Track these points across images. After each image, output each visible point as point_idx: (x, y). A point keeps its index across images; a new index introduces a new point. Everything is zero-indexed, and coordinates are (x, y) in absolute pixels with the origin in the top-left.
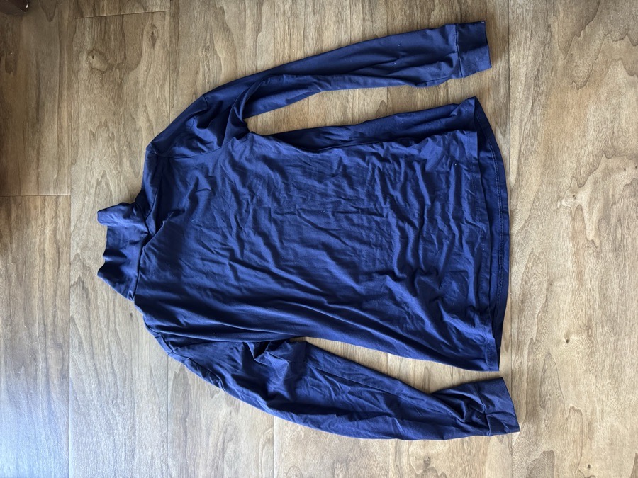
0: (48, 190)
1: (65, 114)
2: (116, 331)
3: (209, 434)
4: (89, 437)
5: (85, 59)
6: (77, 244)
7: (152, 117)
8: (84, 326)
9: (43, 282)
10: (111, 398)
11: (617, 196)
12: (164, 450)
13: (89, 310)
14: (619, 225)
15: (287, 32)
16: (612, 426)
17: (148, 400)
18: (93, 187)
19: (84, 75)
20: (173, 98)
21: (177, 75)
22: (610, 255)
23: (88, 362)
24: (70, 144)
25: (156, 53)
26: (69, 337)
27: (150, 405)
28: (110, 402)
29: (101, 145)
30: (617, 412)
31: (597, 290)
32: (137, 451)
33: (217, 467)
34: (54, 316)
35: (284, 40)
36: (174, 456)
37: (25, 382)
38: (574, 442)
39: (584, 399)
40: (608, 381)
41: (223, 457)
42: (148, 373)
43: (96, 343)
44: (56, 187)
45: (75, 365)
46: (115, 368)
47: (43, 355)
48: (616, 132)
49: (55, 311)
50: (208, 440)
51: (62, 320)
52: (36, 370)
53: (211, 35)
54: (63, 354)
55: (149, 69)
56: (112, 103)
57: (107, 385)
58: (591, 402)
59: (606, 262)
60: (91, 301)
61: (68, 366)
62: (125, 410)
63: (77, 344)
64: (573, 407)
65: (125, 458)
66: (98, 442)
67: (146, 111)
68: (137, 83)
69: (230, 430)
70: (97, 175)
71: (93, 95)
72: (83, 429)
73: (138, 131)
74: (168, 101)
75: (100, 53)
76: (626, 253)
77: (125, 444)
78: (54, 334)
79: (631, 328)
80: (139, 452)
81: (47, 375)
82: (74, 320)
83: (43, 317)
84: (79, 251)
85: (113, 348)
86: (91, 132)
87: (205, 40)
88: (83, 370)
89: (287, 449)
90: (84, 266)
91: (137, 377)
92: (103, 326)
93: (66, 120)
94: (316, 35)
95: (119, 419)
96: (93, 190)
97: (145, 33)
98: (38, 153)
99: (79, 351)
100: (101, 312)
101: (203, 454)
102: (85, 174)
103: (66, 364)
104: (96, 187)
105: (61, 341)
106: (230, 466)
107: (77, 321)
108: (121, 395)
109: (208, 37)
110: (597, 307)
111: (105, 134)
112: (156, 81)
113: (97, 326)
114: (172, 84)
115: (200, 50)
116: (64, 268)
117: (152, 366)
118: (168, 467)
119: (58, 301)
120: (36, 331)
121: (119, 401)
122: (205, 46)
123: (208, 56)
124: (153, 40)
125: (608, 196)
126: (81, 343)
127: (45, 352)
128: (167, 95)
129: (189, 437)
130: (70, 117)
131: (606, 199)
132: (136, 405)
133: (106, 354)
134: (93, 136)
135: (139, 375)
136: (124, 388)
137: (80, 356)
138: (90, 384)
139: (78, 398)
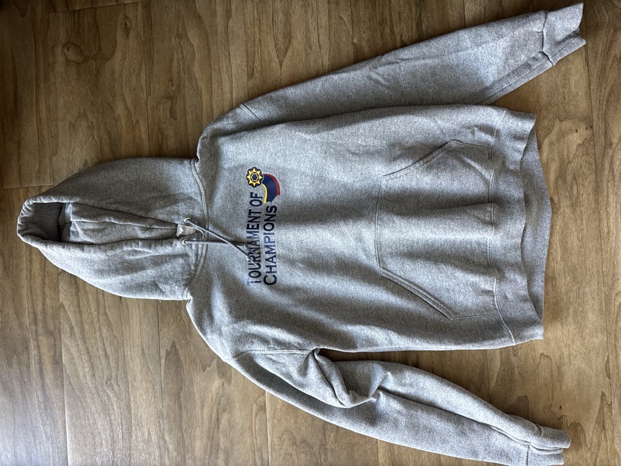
0: (31, 181)
1: (43, 107)
2: (106, 314)
3: (203, 406)
4: (85, 420)
5: (60, 51)
7: (129, 105)
8: (74, 312)
9: (31, 271)
10: (105, 379)
11: (571, 156)
12: (160, 426)
13: (78, 296)
14: (574, 183)
15: (256, 17)
16: (579, 368)
17: (142, 379)
19: (60, 67)
20: (150, 86)
21: (152, 64)
22: (568, 211)
23: (81, 346)
24: (50, 135)
25: (131, 43)
26: (60, 323)
27: (144, 383)
28: (105, 383)
29: (81, 134)
30: (583, 355)
31: (558, 244)
32: (134, 428)
33: (213, 438)
34: (44, 304)
35: (254, 25)
36: (170, 431)
37: (18, 371)
38: (545, 386)
39: (552, 345)
40: (573, 327)
41: (218, 428)
42: (140, 353)
43: (87, 327)
44: (38, 178)
45: (68, 350)
46: (108, 350)
47: (35, 343)
48: (567, 97)
49: (44, 299)
50: (202, 413)
51: (52, 307)
52: (29, 358)
53: (183, 23)
54: (55, 340)
55: (124, 58)
56: (89, 93)
57: (101, 367)
58: (559, 348)
59: (564, 217)
61: (61, 352)
62: (120, 390)
63: (68, 330)
64: (543, 354)
65: (123, 436)
66: (95, 423)
67: (124, 100)
68: (113, 72)
69: (223, 401)
70: (78, 164)
71: (70, 87)
72: (79, 413)
73: (117, 119)
74: (145, 90)
75: (75, 45)
76: (582, 208)
77: (122, 423)
78: (45, 321)
79: (591, 277)
80: (136, 430)
81: (40, 363)
82: (63, 306)
83: (33, 305)
85: (105, 331)
86: (71, 123)
87: (178, 29)
88: (76, 355)
89: (279, 414)
91: (129, 356)
92: (93, 310)
93: (44, 112)
94: (284, 19)
95: (114, 399)
97: (118, 24)
98: (19, 146)
99: (70, 337)
100: (90, 297)
101: (199, 426)
102: (66, 164)
103: (58, 351)
105: (52, 328)
106: (226, 436)
107: (67, 308)
108: (115, 376)
109: (181, 25)
110: (559, 259)
111: (84, 124)
112: (132, 70)
113: (87, 311)
114: (147, 72)
115: (174, 38)
117: (144, 345)
118: (165, 442)
119: (47, 290)
120: (27, 320)
121: (113, 382)
122: (178, 34)
123: (182, 43)
124: (127, 31)
125: (563, 156)
126: (72, 328)
127: (36, 340)
128: (143, 83)
129: (184, 411)
130: (48, 109)
131: (562, 160)
132: (130, 384)
133: (98, 337)
134: (73, 126)
135: (131, 355)
136: (117, 369)
137: (72, 341)
138: (83, 367)
139: (72, 383)
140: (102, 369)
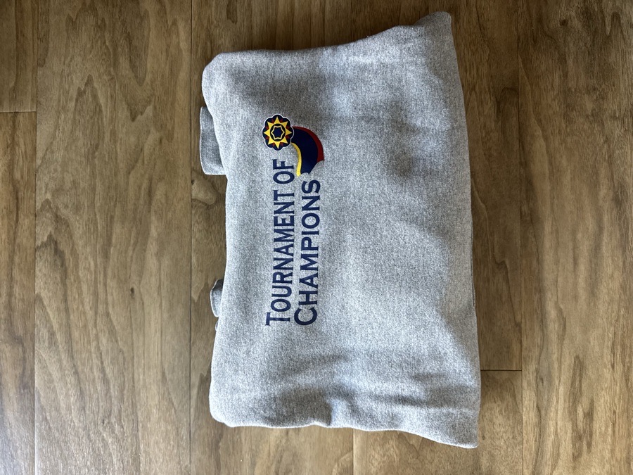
2: (108, 315)
3: (253, 465)
6: (47, 185)
8: (58, 309)
10: (101, 415)
13: (64, 284)
17: (160, 418)
18: (71, 99)
23: (64, 362)
24: (36, 35)
26: (34, 326)
27: (162, 424)
28: (100, 422)
29: (85, 37)
34: (10, 295)
42: (159, 377)
43: (76, 334)
44: (13, 100)
45: (44, 367)
46: (108, 370)
49: (11, 287)
50: (252, 473)
51: (23, 300)
54: (24, 352)
57: (95, 396)
60: (69, 271)
61: (33, 370)
62: (124, 433)
63: (46, 336)
69: (287, 458)
70: (78, 82)
72: (57, 465)
73: (143, 17)
82: (41, 300)
84: (49, 196)
85: (104, 341)
86: (70, 19)
88: (56, 375)
90: (57, 218)
91: (141, 382)
92: (87, 308)
95: (113, 448)
96: (72, 105)
99: (49, 348)
100: (85, 287)
102: (59, 80)
103: (28, 366)
104: (77, 100)
105: (20, 332)
107: (46, 302)
108: (116, 411)
111: (90, 20)
113: (78, 308)
116: (25, 222)
117: (166, 366)
119: (16, 272)
121: (113, 420)
126: (52, 334)
129: (223, 470)
132: (140, 425)
133: (93, 350)
134: (72, 23)
135: (144, 380)
136: (121, 400)
137: (52, 354)
138: (67, 395)
139: (48, 418)
140: (98, 399)
